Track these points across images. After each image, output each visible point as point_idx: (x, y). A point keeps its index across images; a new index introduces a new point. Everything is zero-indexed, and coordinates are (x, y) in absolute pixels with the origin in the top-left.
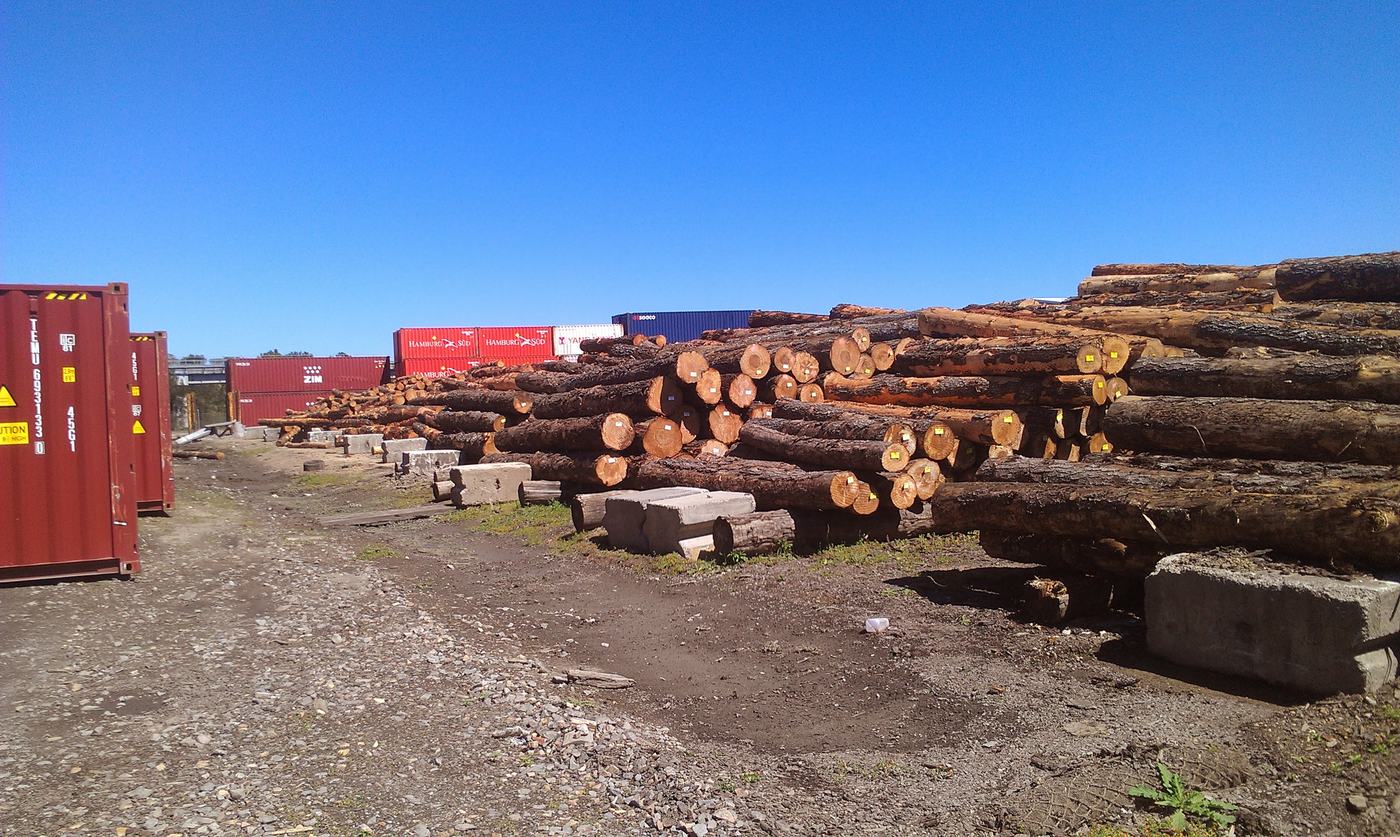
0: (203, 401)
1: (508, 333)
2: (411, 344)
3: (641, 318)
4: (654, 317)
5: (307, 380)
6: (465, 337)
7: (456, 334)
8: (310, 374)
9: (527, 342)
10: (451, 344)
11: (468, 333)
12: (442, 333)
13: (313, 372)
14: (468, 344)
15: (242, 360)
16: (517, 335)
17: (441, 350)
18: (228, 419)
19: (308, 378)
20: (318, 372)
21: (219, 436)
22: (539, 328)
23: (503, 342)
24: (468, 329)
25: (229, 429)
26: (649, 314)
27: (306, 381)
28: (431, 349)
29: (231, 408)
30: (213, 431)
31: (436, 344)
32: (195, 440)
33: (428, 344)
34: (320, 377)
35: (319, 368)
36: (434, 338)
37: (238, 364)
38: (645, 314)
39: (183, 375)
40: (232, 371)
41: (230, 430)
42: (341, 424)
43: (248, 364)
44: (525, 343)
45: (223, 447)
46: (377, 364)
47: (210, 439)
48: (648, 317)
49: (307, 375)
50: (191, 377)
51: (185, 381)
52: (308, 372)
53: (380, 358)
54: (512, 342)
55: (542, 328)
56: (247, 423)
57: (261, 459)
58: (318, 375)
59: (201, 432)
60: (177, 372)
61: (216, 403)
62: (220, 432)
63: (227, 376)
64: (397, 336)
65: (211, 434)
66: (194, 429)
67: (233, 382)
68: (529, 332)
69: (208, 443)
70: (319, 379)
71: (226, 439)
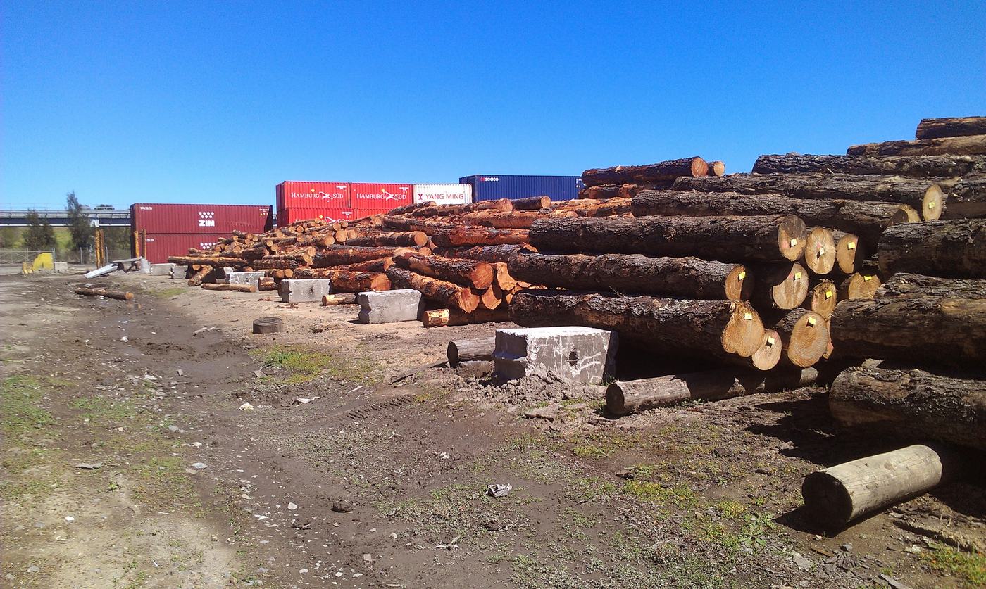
0: (111, 240)
1: (376, 188)
2: (293, 195)
3: (487, 179)
4: (497, 179)
5: (202, 223)
6: (339, 191)
7: (331, 187)
8: (204, 219)
9: (391, 196)
10: (327, 196)
11: (341, 187)
12: (320, 186)
13: (207, 217)
14: (341, 196)
15: (145, 205)
16: (383, 191)
17: (319, 201)
18: (134, 256)
19: (203, 222)
20: (211, 217)
21: (126, 272)
22: (402, 185)
23: (371, 196)
24: (342, 184)
25: (136, 265)
26: (493, 176)
27: (200, 225)
28: (312, 200)
29: (137, 246)
30: (120, 267)
31: (314, 196)
32: (103, 275)
33: (307, 196)
34: (213, 222)
35: (213, 213)
36: (313, 190)
37: (141, 208)
38: (490, 176)
39: (95, 219)
40: (137, 213)
41: (135, 267)
42: (261, 265)
43: (151, 208)
44: (389, 198)
45: (132, 284)
46: (262, 212)
47: (117, 274)
48: (493, 179)
49: (202, 219)
50: (102, 220)
51: (97, 224)
52: (202, 217)
53: (264, 207)
54: (379, 197)
55: (405, 186)
56: (152, 260)
57: (179, 304)
58: (211, 220)
59: (109, 267)
60: (90, 216)
61: (122, 242)
62: (127, 267)
63: (133, 220)
64: (280, 189)
65: (118, 269)
66: (103, 264)
67: (137, 224)
68: (393, 188)
69: (115, 278)
70: (212, 223)
71: (132, 275)
